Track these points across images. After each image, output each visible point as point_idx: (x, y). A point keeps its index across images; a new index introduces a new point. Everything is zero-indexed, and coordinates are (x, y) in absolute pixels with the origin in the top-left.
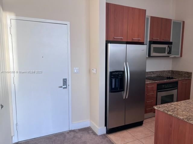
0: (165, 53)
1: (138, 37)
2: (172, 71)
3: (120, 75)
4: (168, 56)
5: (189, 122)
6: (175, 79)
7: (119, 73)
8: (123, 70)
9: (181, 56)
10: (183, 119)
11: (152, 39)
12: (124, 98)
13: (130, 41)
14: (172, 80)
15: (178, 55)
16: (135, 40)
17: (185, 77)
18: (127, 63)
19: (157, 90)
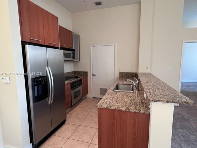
0: (71, 58)
1: (54, 41)
2: (74, 72)
3: (43, 81)
4: (73, 61)
5: (130, 111)
6: (80, 77)
7: (43, 79)
8: (45, 75)
9: (80, 60)
10: (125, 110)
11: (62, 45)
12: (49, 104)
13: (47, 44)
14: (78, 79)
15: (78, 60)
16: (51, 44)
17: (83, 75)
18: (49, 67)
19: (71, 89)
